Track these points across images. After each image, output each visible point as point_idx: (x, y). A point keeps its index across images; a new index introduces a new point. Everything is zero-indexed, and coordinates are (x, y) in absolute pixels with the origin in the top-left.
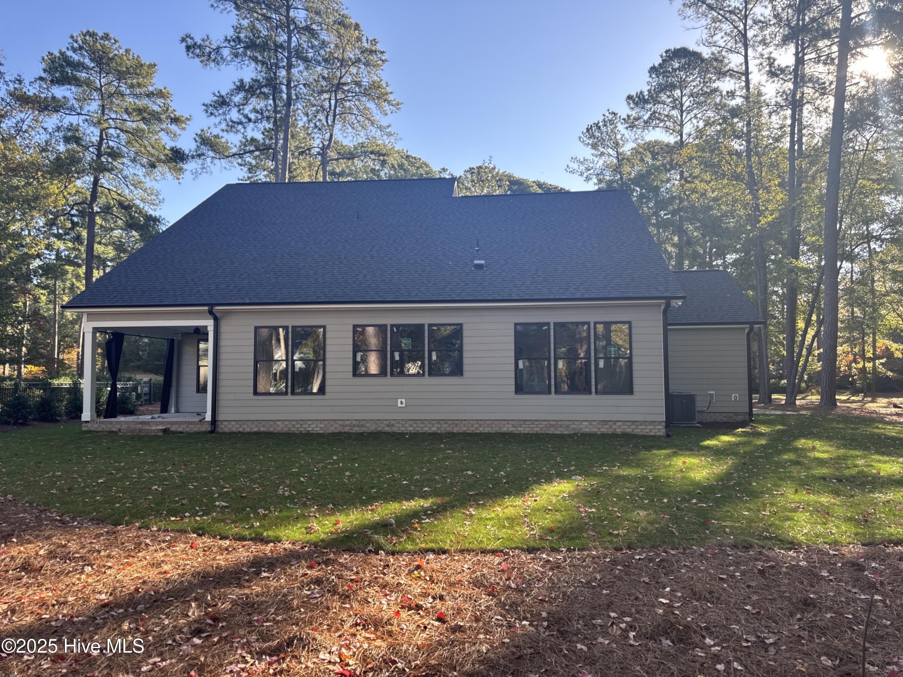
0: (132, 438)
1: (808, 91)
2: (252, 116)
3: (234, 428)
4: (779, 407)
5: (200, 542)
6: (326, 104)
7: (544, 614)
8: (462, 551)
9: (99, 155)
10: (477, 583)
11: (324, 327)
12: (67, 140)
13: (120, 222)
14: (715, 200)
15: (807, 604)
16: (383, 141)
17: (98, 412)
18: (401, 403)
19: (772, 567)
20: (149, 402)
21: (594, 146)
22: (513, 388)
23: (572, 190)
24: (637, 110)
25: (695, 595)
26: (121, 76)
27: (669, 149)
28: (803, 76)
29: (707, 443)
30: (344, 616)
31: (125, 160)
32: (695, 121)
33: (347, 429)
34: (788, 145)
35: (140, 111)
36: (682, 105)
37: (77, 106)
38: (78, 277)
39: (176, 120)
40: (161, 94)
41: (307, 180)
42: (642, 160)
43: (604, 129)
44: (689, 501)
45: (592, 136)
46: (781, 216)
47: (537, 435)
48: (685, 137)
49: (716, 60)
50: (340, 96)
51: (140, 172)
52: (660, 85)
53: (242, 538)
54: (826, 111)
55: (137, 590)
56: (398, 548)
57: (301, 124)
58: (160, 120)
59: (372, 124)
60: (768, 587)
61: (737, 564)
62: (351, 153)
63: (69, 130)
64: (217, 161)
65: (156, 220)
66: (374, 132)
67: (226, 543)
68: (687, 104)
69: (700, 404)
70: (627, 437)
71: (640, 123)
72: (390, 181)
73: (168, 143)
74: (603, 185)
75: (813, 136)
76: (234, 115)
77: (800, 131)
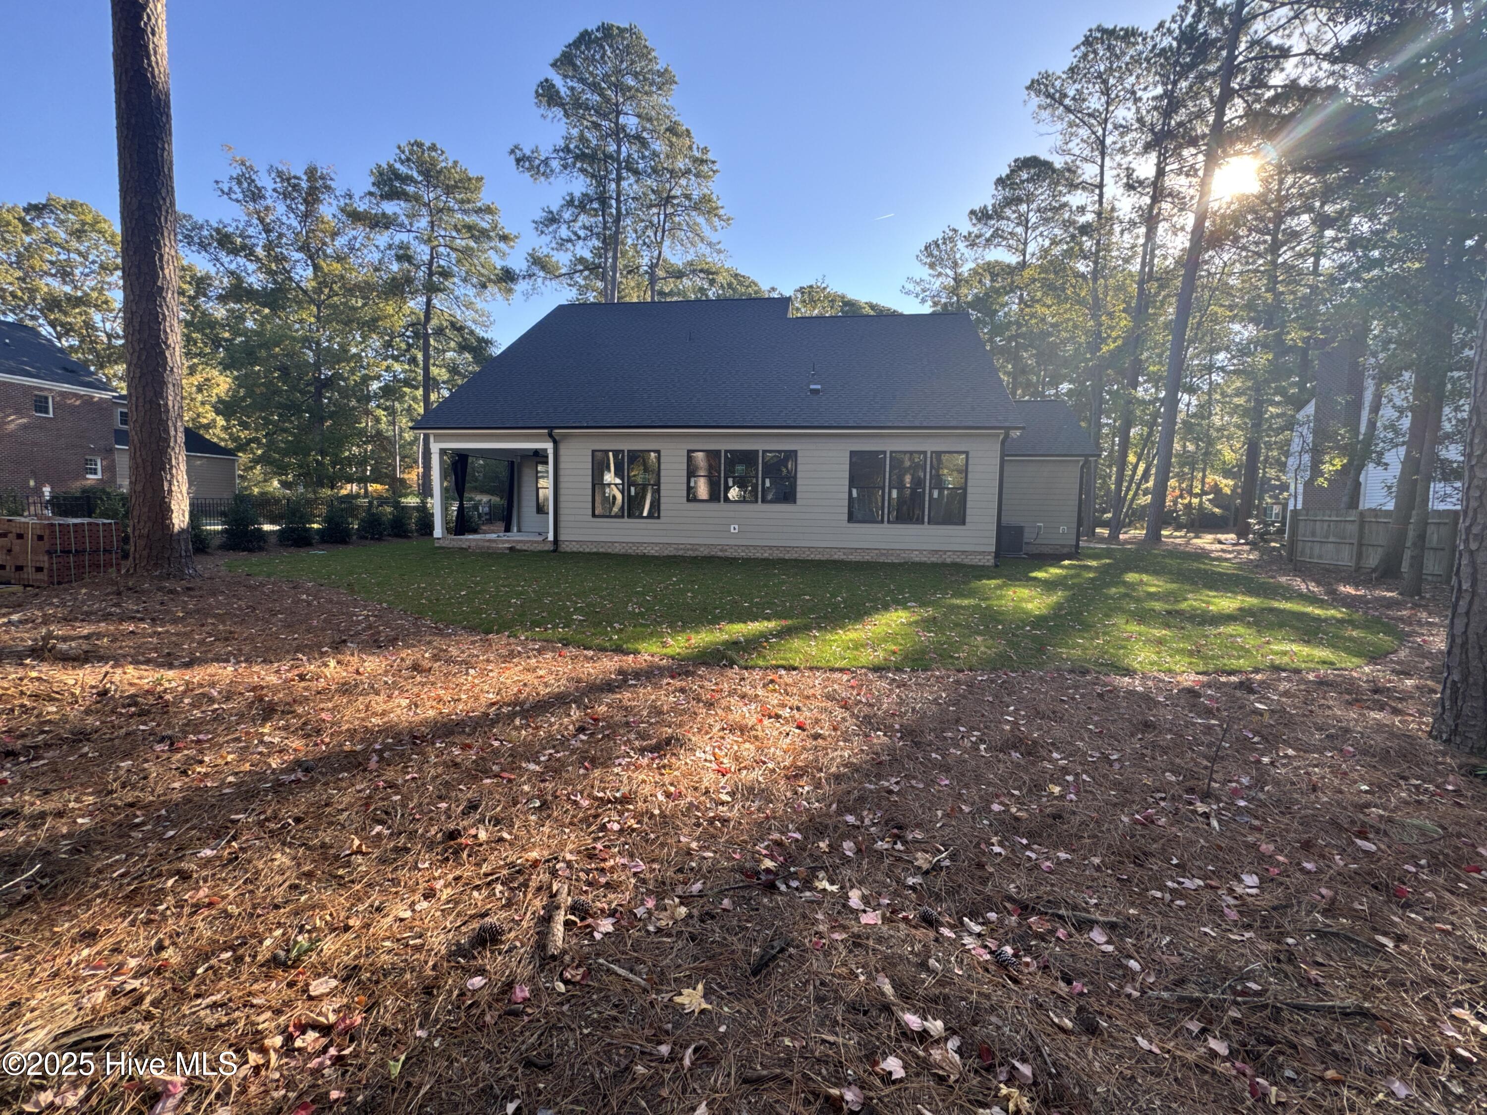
0: (482, 554)
1: (1166, 206)
2: (582, 233)
3: (575, 548)
4: (1102, 540)
5: (566, 652)
6: (656, 221)
7: (897, 727)
8: (811, 669)
9: (431, 274)
10: (829, 697)
11: (658, 452)
12: (399, 258)
13: (452, 344)
14: (1053, 325)
15: (1147, 726)
16: (713, 259)
17: (448, 530)
18: (734, 529)
19: (1110, 691)
20: (490, 521)
21: (932, 266)
22: (846, 517)
23: (906, 312)
24: (979, 226)
25: (1038, 714)
26: (449, 190)
27: (1010, 270)
28: (1163, 188)
29: (1034, 574)
30: (711, 721)
31: (456, 280)
32: (1040, 239)
33: (681, 553)
34: (1138, 267)
35: (469, 228)
36: (1027, 221)
37: (406, 222)
38: (414, 399)
39: (504, 238)
40: (489, 210)
41: (635, 300)
42: (980, 282)
43: (943, 247)
44: (1023, 628)
45: (931, 255)
46: (1124, 344)
47: (868, 563)
48: (1028, 257)
49: (1069, 170)
50: (670, 210)
51: (471, 292)
52: (1005, 198)
53: (603, 649)
54: (1182, 229)
55: (520, 691)
56: (751, 663)
57: (629, 241)
58: (489, 238)
59: (702, 240)
60: (1108, 709)
61: (1076, 687)
62: (680, 271)
63: (401, 248)
64: (548, 282)
65: (488, 342)
66: (703, 249)
67: (590, 653)
68: (1034, 220)
69: (1028, 536)
70: (957, 567)
71: (982, 240)
72: (719, 300)
73: (498, 263)
74: (939, 308)
75: (1165, 257)
76: (564, 232)
77: (1153, 251)
